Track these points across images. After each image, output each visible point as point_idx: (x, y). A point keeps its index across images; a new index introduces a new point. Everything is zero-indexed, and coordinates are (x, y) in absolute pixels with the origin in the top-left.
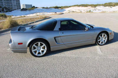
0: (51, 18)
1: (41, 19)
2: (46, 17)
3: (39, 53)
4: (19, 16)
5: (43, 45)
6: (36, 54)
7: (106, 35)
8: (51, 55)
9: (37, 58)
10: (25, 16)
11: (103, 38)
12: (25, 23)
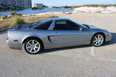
0: (58, 17)
1: (48, 18)
2: (53, 16)
3: (33, 50)
4: (29, 15)
5: (37, 43)
6: (30, 51)
7: (102, 37)
8: (44, 53)
9: (31, 55)
10: (35, 15)
11: (99, 39)
12: (32, 22)
